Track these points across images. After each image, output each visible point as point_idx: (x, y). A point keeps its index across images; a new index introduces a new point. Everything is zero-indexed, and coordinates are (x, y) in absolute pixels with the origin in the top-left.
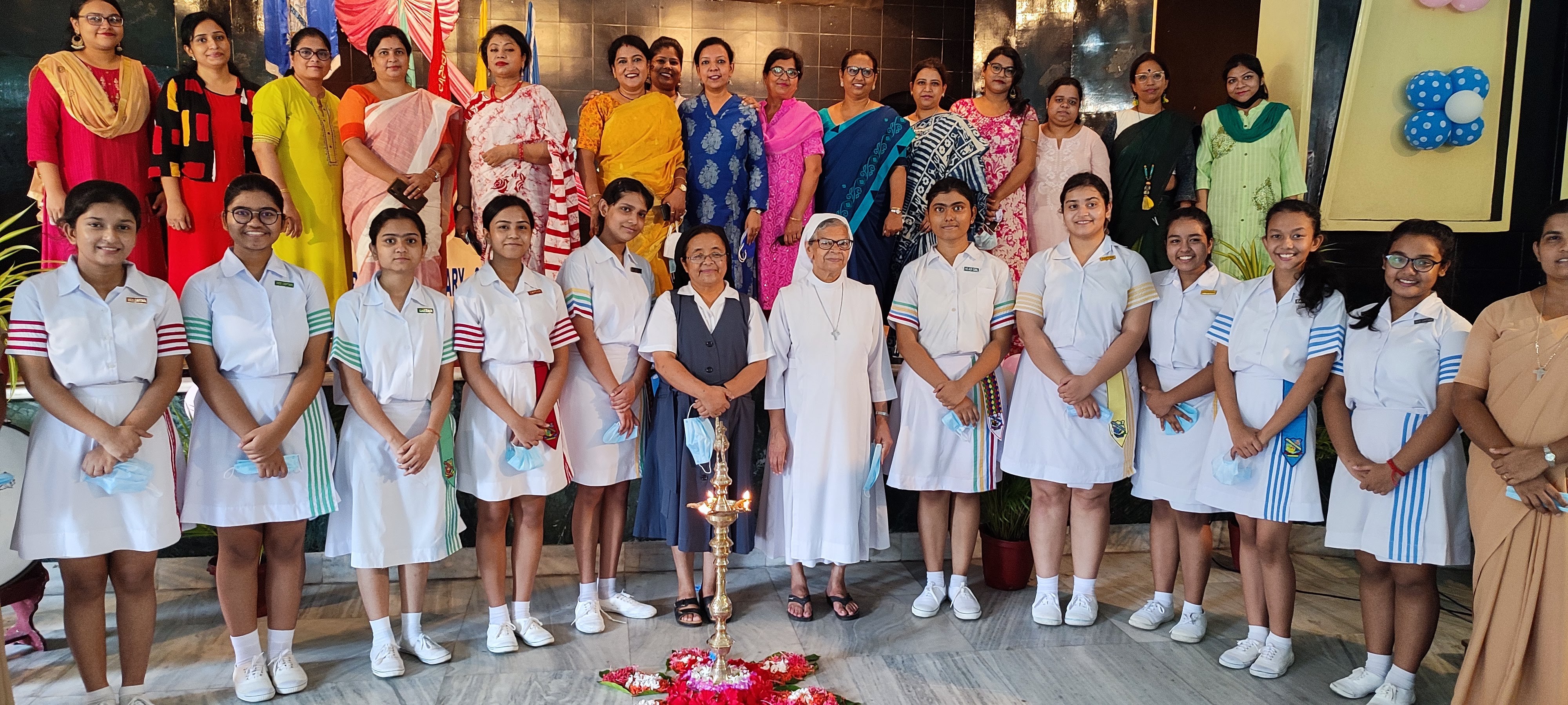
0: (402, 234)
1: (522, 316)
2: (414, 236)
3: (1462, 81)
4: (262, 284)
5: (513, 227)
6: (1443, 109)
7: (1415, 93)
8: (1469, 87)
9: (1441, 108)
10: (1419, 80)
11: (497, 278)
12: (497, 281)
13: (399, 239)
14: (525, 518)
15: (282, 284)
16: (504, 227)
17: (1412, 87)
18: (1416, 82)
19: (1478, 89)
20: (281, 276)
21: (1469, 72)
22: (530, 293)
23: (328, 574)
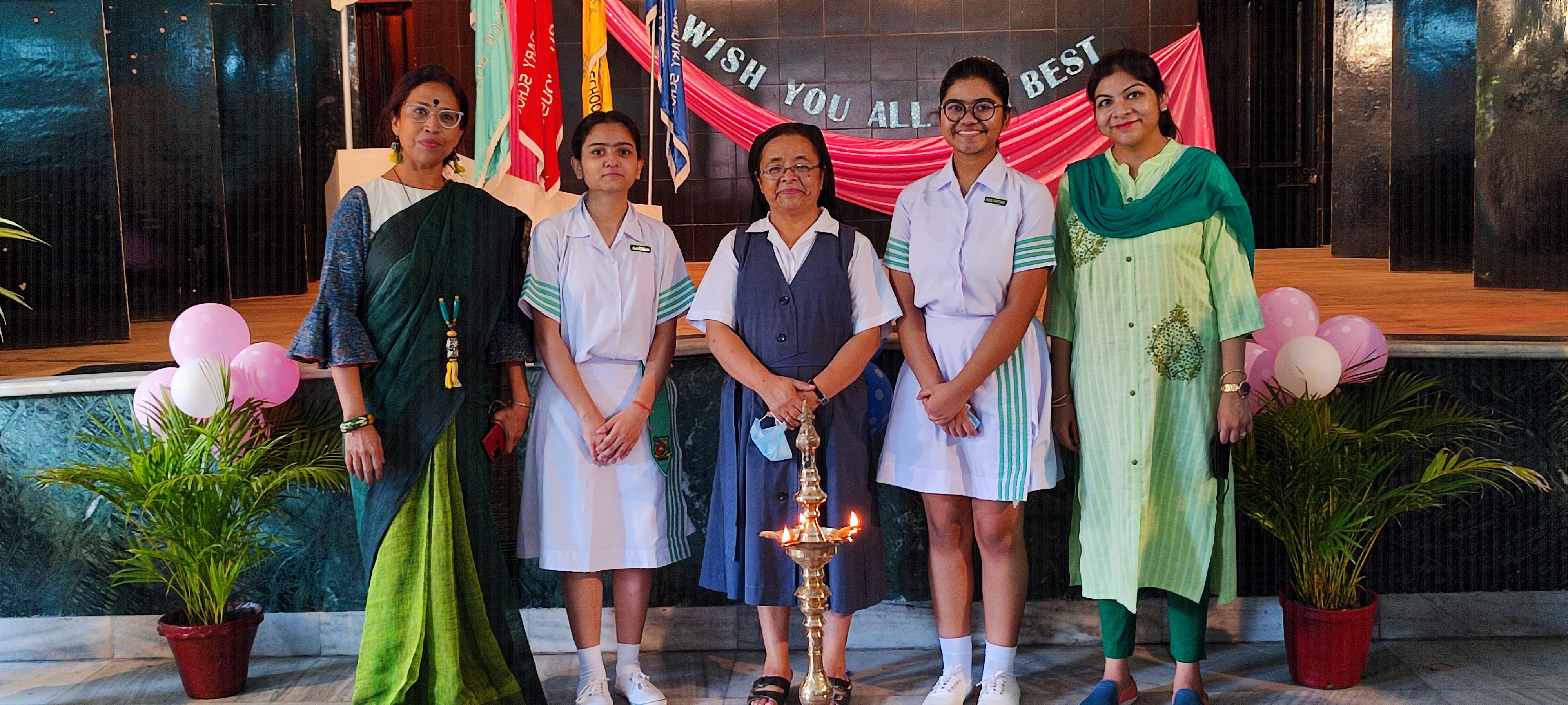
0: (613, 143)
2: (626, 146)
13: (609, 150)
23: (328, 644)
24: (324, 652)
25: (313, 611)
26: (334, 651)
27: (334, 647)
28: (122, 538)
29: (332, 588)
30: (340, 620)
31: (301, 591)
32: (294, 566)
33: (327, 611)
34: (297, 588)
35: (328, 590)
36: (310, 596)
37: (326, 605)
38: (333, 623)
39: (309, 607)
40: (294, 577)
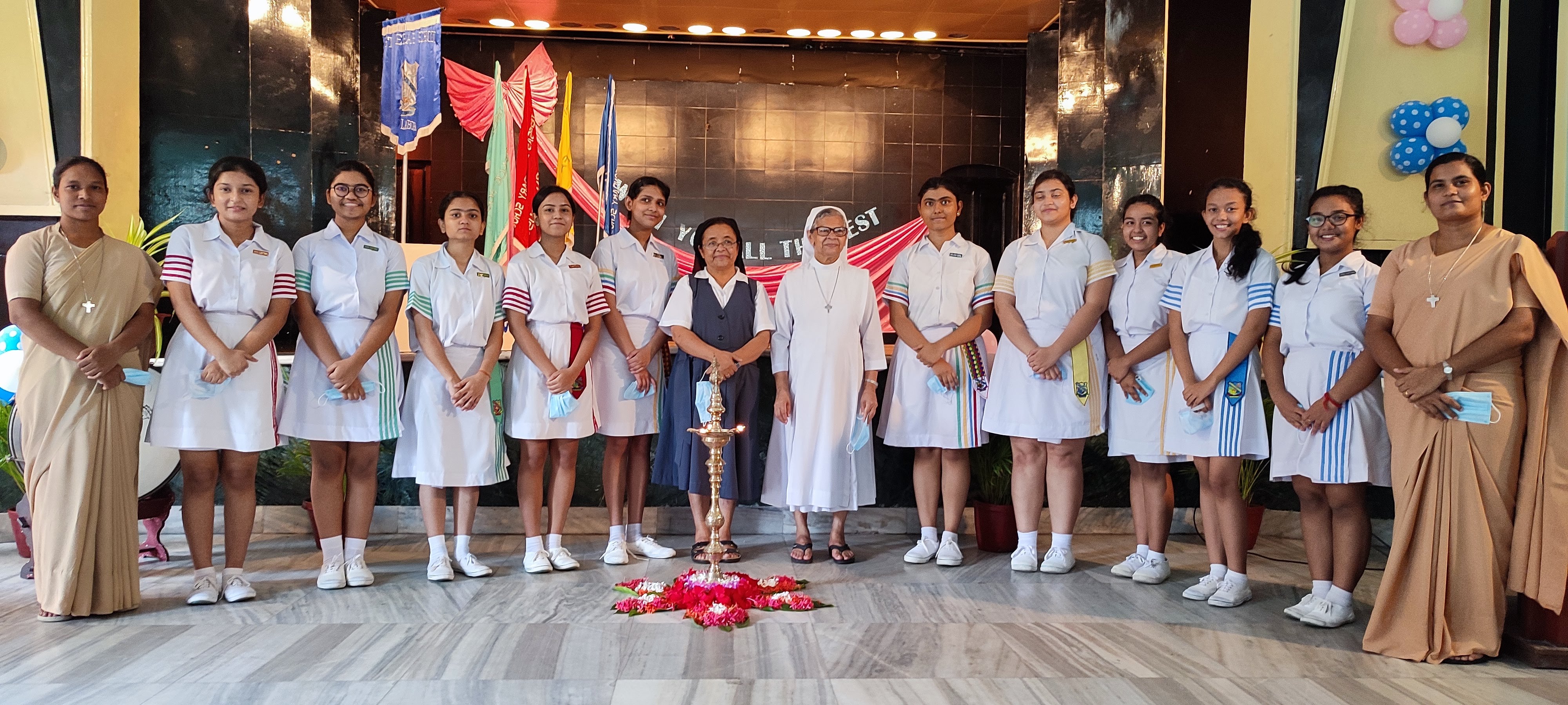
0: (466, 209)
1: (562, 282)
2: (474, 212)
3: (1441, 110)
4: (353, 246)
5: (557, 209)
6: (1424, 136)
7: (1396, 122)
8: (1449, 113)
9: (1421, 134)
10: (1400, 109)
11: (543, 252)
12: (543, 255)
13: (463, 214)
14: (562, 460)
15: (369, 248)
16: (549, 210)
17: (1394, 116)
18: (1396, 111)
19: (1457, 116)
20: (368, 242)
21: (1448, 102)
22: (570, 267)
23: (402, 526)
24: (400, 531)
25: (394, 505)
26: (406, 531)
27: (406, 528)
28: (274, 457)
29: (407, 491)
30: (411, 511)
31: (387, 492)
32: (384, 477)
33: (404, 505)
34: (385, 491)
35: (405, 492)
36: (393, 496)
37: (402, 502)
38: (406, 512)
39: (392, 503)
40: (384, 484)
